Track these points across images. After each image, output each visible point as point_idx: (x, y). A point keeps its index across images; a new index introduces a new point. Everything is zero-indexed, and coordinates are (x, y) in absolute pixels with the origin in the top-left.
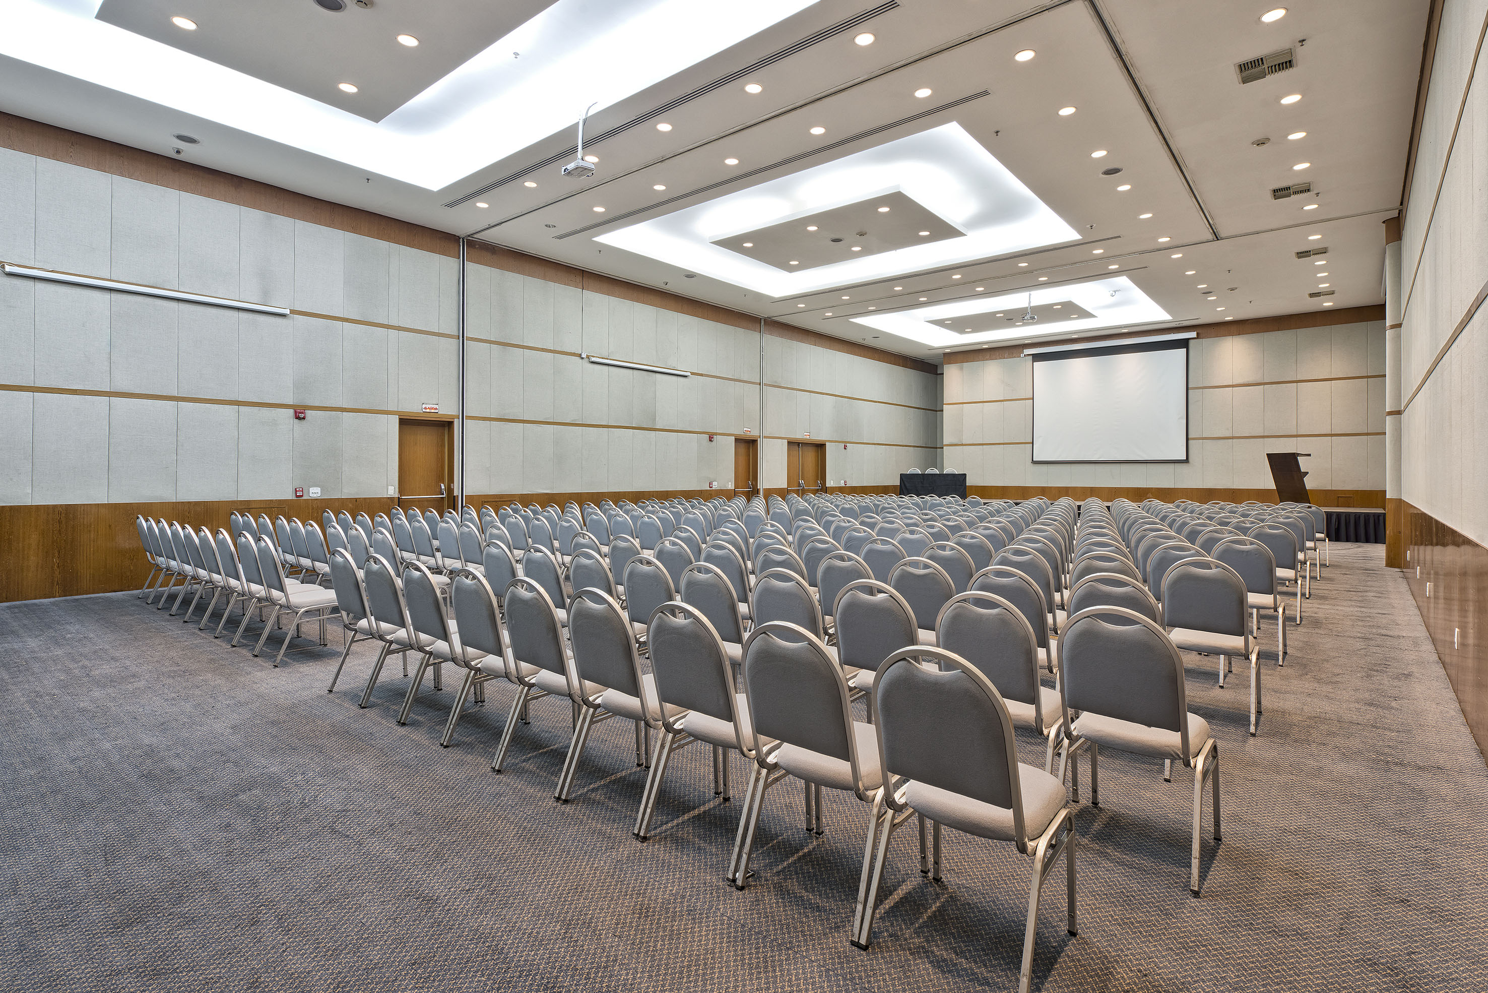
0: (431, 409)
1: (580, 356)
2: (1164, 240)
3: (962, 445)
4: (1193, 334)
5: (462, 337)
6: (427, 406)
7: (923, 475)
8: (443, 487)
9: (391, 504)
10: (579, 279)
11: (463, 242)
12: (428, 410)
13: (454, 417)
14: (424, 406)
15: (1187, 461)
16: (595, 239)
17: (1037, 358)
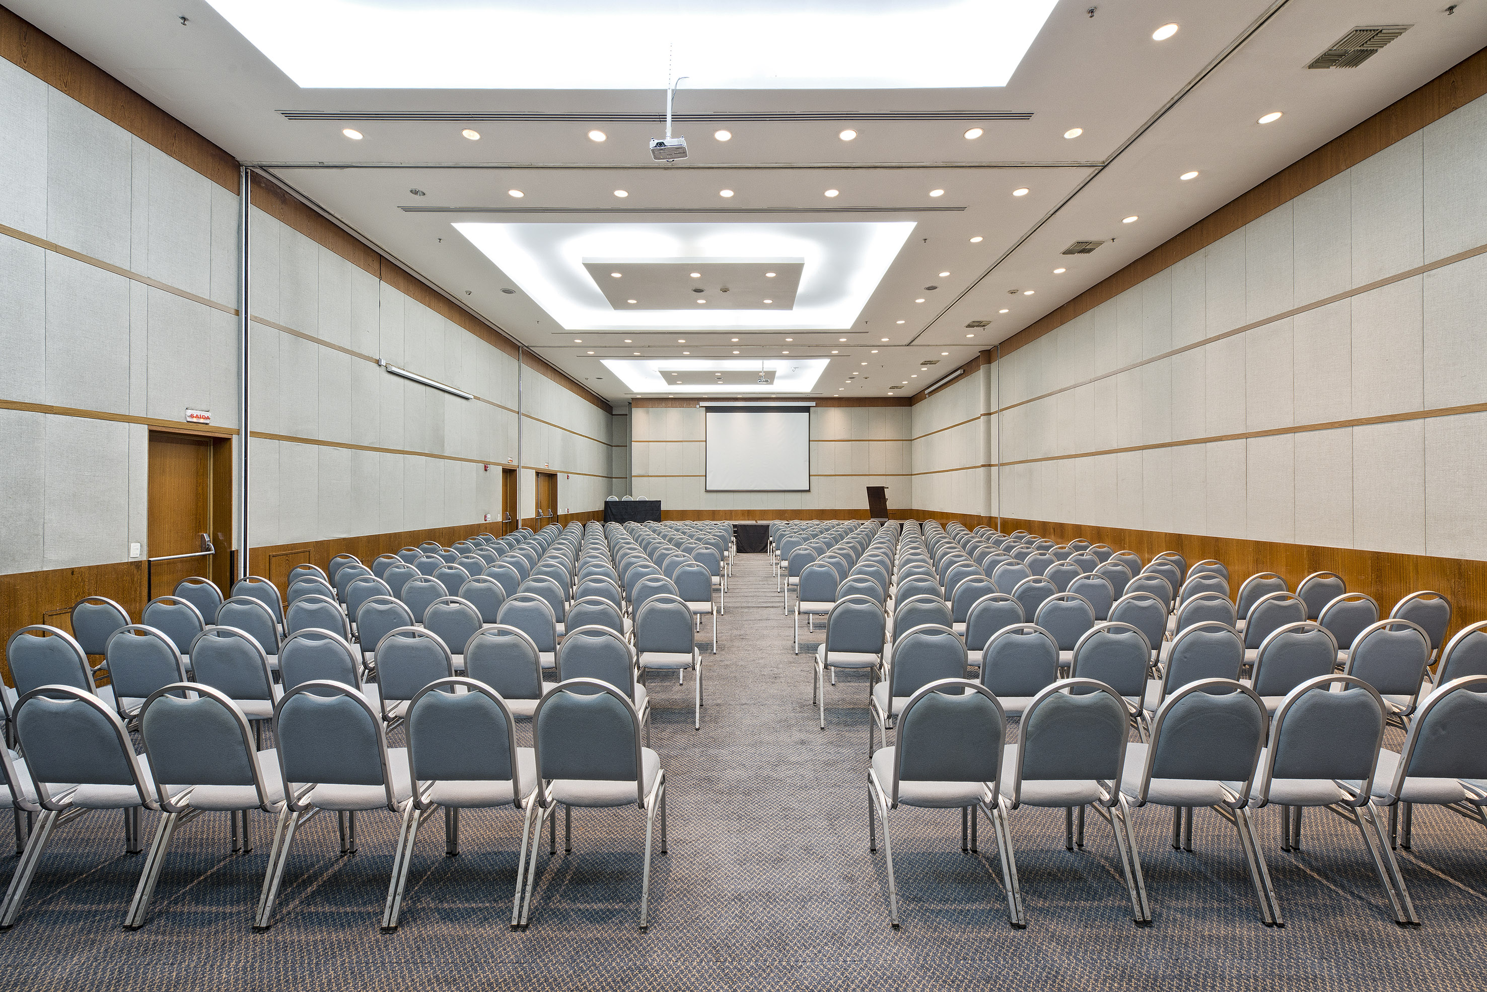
0: (197, 417)
1: (378, 362)
2: (885, 340)
3: (648, 476)
4: (813, 404)
5: (241, 311)
6: (195, 413)
7: (620, 502)
8: (207, 539)
9: (135, 572)
10: (376, 265)
11: (247, 173)
12: (195, 420)
13: (231, 432)
14: (189, 412)
15: (809, 491)
16: (454, 225)
17: (709, 409)
